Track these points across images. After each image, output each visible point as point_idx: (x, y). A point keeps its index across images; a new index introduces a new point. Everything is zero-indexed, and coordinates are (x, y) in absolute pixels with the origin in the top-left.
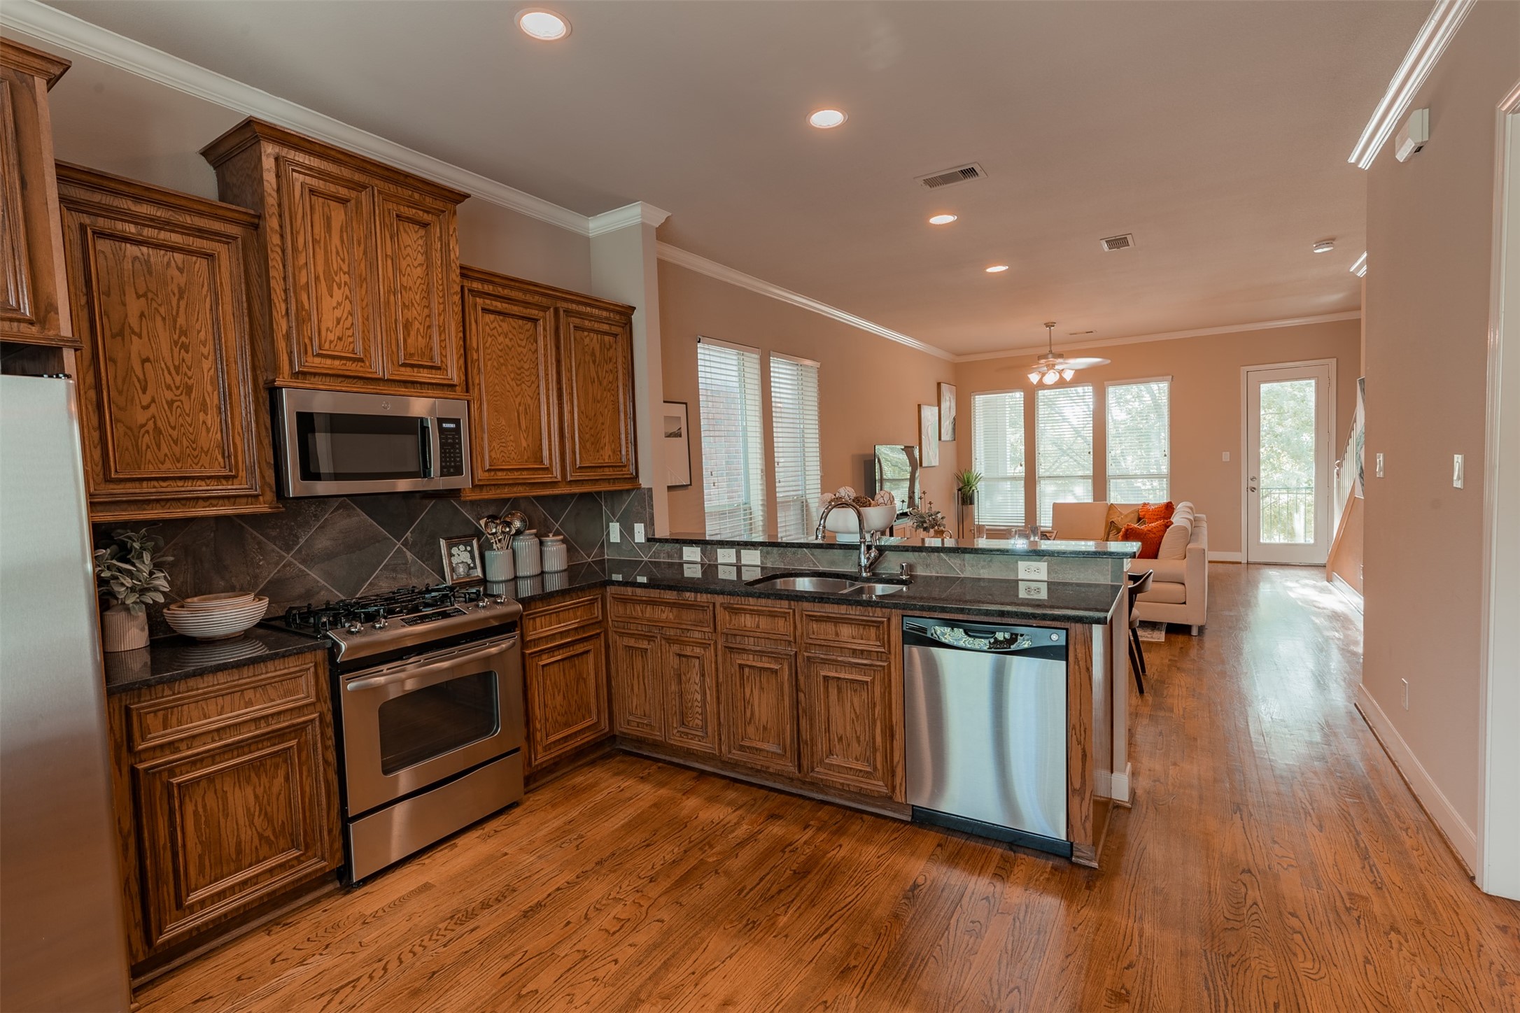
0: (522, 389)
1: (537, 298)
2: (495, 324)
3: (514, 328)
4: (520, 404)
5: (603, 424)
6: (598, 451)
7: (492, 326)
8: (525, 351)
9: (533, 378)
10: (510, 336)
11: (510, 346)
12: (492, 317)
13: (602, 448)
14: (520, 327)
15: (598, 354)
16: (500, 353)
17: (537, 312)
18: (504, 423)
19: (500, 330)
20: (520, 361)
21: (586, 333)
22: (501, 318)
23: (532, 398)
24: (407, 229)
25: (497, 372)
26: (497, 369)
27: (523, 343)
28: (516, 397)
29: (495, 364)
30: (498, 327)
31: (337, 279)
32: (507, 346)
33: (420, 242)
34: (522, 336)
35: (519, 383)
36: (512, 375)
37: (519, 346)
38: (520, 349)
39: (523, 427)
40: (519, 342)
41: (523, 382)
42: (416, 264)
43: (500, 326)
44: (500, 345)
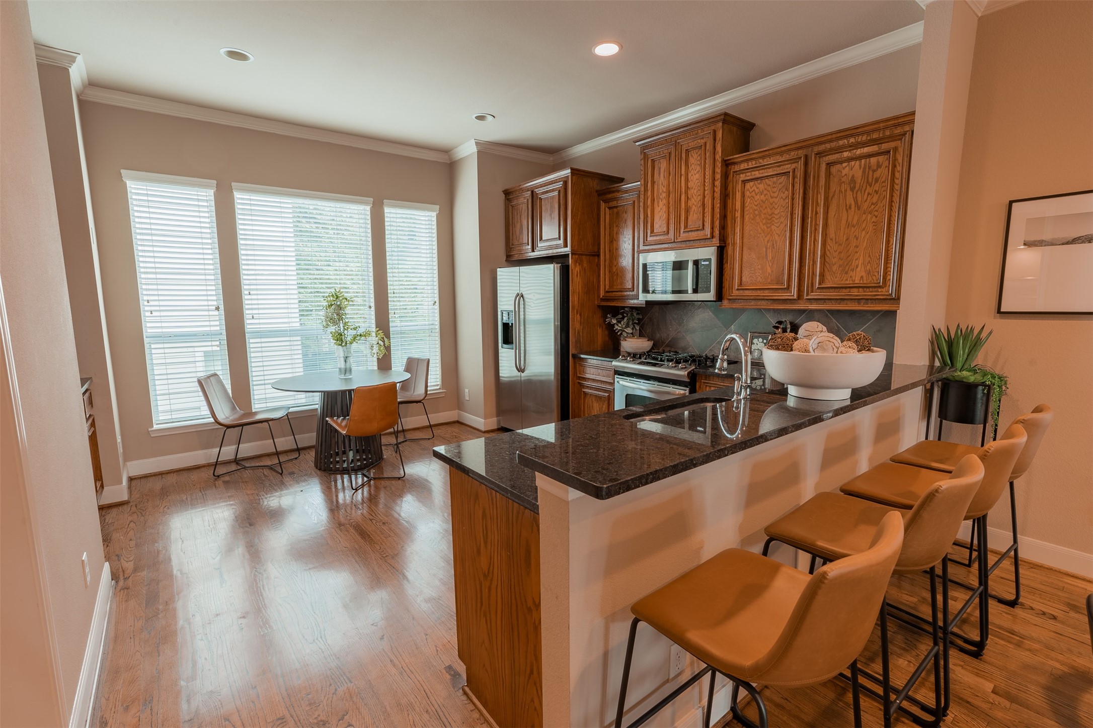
0: (771, 230)
1: (792, 153)
2: (754, 188)
3: (769, 185)
4: (768, 242)
5: (857, 247)
6: (846, 273)
7: (751, 190)
8: (776, 200)
9: (782, 219)
10: (765, 192)
11: (764, 200)
12: (751, 183)
13: (853, 270)
14: (774, 183)
15: (859, 180)
16: (756, 208)
17: (790, 165)
18: (754, 257)
19: (757, 191)
20: (771, 209)
21: (844, 165)
22: (759, 181)
23: (779, 236)
24: (693, 154)
25: (753, 222)
26: (753, 219)
27: (776, 195)
28: (766, 237)
29: (751, 216)
30: (755, 189)
31: (661, 197)
32: (762, 201)
33: (699, 158)
34: (775, 190)
35: (769, 225)
36: (764, 221)
37: (772, 197)
38: (771, 200)
39: (770, 258)
40: (772, 194)
41: (773, 224)
42: (695, 173)
43: (757, 188)
44: (756, 202)
